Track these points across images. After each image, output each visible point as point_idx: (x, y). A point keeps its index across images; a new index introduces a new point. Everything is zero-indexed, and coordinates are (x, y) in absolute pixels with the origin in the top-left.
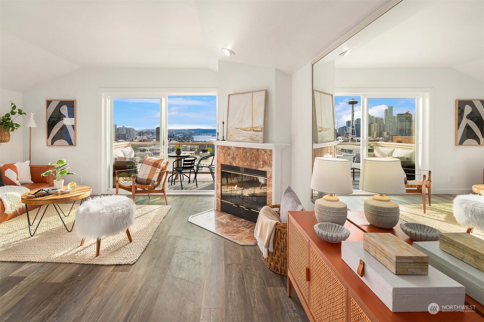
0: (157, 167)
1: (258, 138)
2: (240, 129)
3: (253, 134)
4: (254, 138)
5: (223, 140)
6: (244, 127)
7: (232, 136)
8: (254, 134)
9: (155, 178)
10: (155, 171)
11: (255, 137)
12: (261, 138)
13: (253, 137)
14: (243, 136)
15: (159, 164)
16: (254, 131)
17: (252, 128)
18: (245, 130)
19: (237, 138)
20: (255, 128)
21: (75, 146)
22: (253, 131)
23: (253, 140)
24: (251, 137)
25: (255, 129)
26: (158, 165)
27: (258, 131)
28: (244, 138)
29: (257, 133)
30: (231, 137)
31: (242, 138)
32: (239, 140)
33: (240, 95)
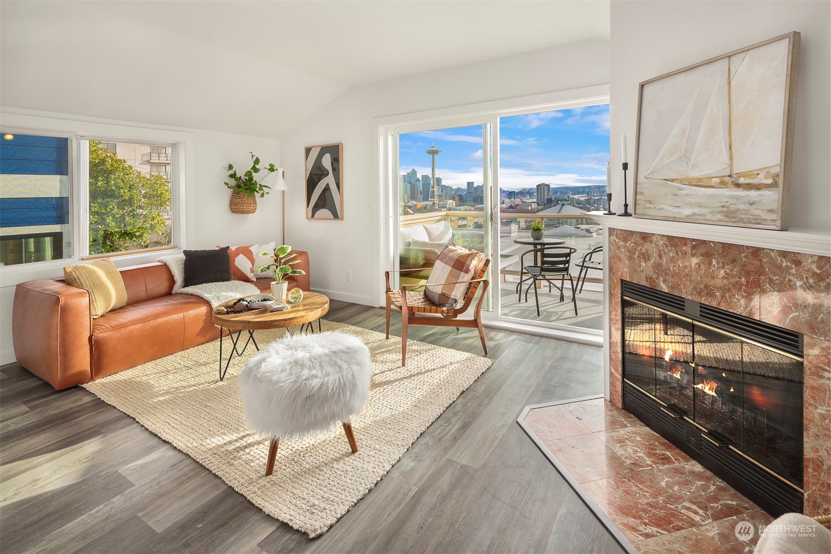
0: (461, 271)
1: (758, 212)
2: (682, 181)
3: (732, 197)
4: (736, 211)
5: (626, 214)
6: (695, 174)
7: (651, 203)
8: (738, 198)
9: (458, 293)
10: (458, 278)
11: (741, 207)
12: (771, 211)
13: (732, 208)
14: (691, 205)
15: (467, 263)
16: (738, 185)
17: (730, 176)
18: (699, 183)
19: (670, 208)
20: (740, 175)
21: (342, 219)
22: (734, 189)
23: (732, 217)
24: (724, 209)
25: (742, 180)
26: (464, 266)
27: (758, 187)
28: (697, 210)
29: (753, 194)
30: (648, 205)
31: (686, 212)
33: (681, 78)
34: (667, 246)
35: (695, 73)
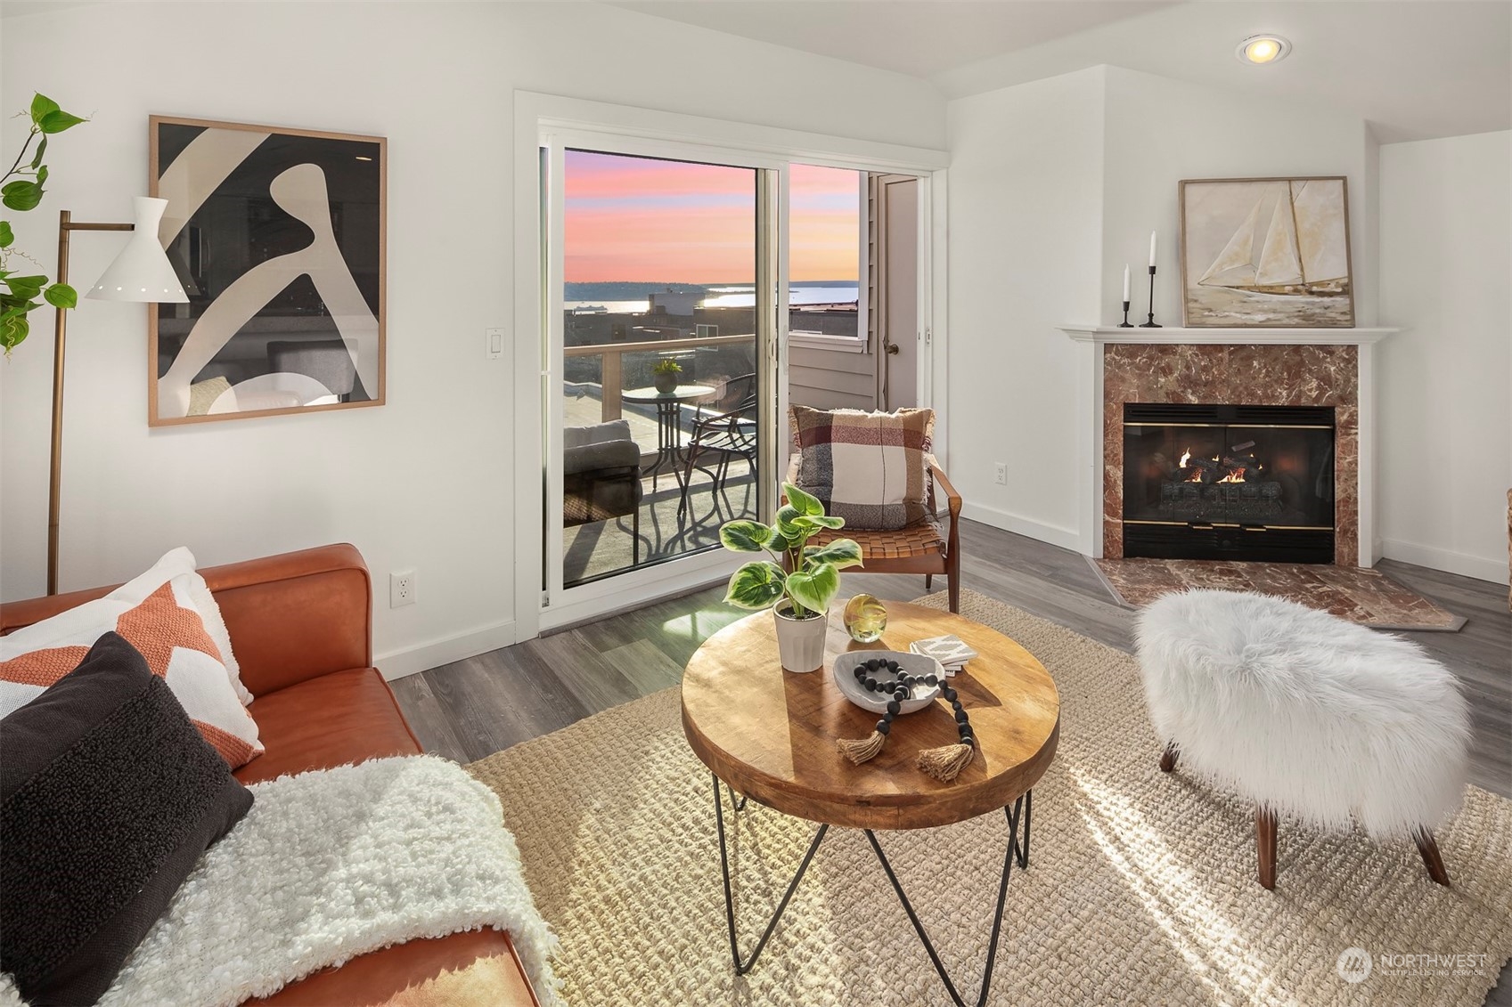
1: (1333, 315)
2: (1249, 288)
3: (1307, 303)
4: (1313, 315)
5: (1151, 324)
6: (1265, 282)
7: (1211, 310)
8: (1313, 303)
11: (1318, 311)
12: (1343, 313)
13: (1309, 312)
14: (1265, 311)
16: (1312, 293)
17: (1303, 285)
18: (1270, 290)
19: (1238, 315)
20: (1312, 284)
21: (381, 400)
22: (1309, 296)
23: (1309, 320)
24: (1301, 314)
25: (1315, 289)
27: (1331, 294)
28: (1271, 316)
29: (1326, 300)
30: (1207, 313)
31: (1259, 318)
32: (1249, 322)
33: (1236, 187)
34: (1197, 355)
35: (1254, 186)
